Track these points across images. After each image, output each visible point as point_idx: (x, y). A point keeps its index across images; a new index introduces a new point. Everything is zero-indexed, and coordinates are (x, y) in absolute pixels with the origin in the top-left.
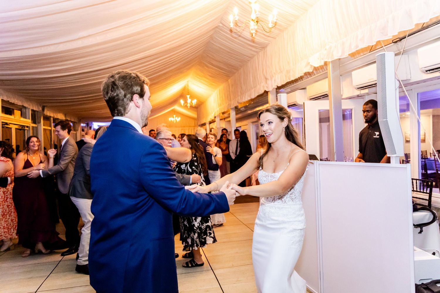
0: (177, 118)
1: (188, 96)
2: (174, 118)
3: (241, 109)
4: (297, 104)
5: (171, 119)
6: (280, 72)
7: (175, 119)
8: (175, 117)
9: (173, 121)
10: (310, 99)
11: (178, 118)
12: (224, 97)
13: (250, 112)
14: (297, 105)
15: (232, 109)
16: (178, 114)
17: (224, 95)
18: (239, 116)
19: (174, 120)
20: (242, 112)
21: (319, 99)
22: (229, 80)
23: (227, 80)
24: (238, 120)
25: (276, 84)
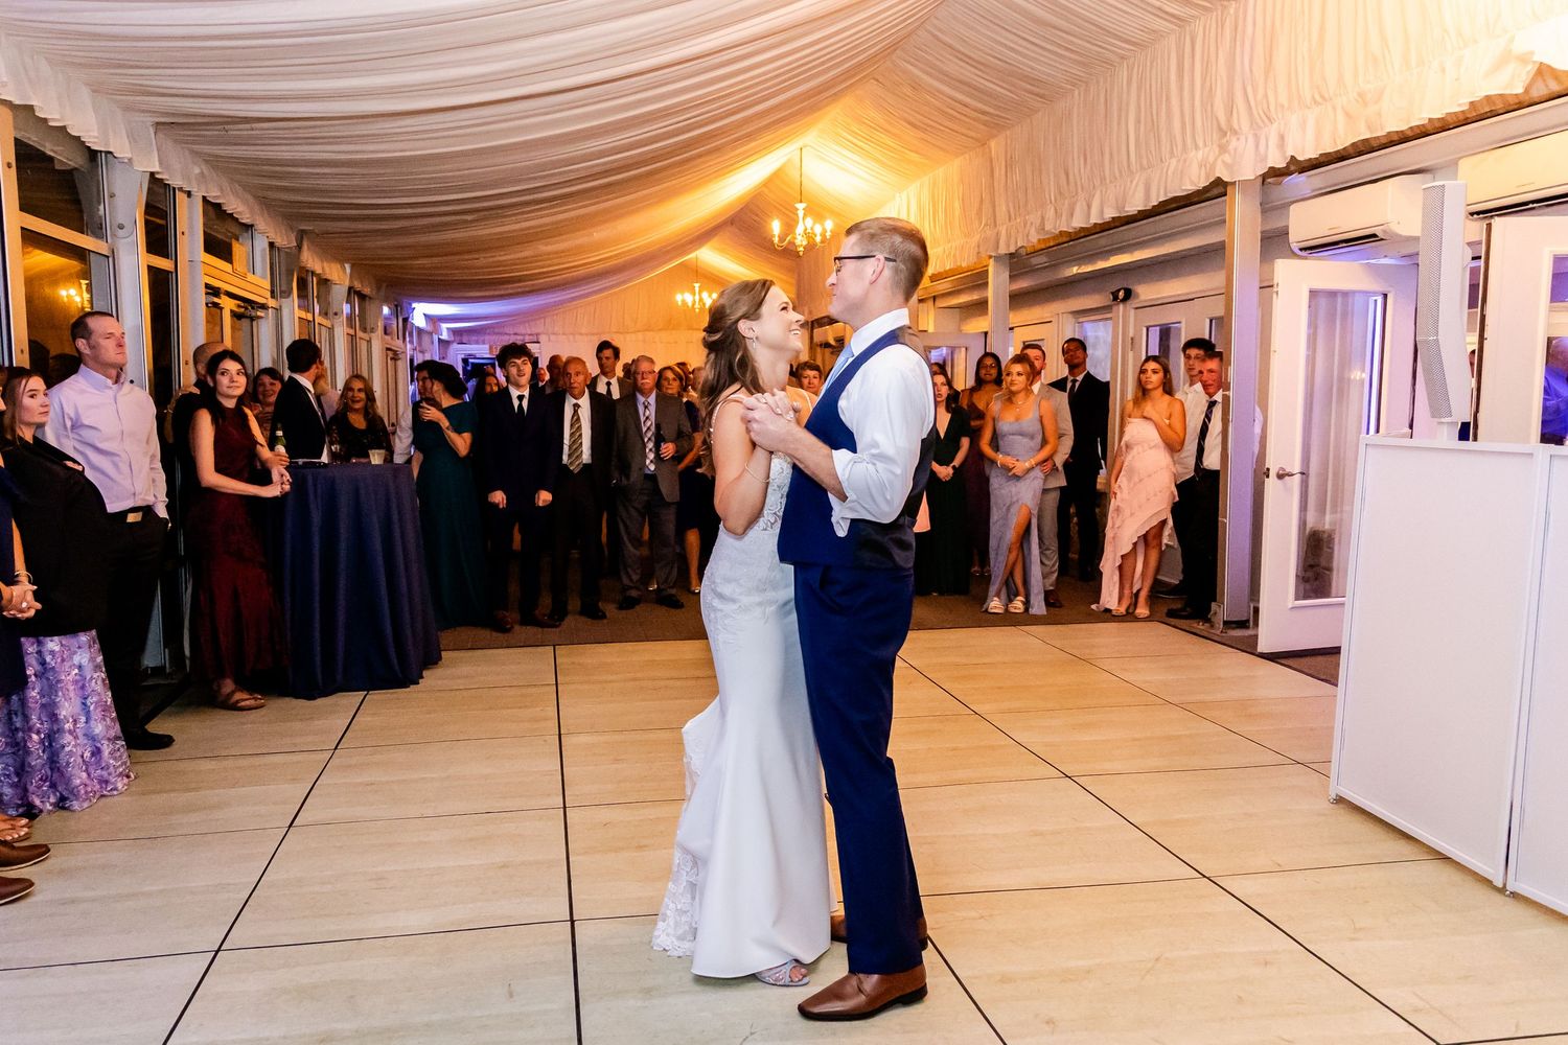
0: (705, 295)
1: (801, 206)
2: (694, 295)
3: (1035, 261)
4: (1381, 235)
5: (684, 298)
6: (1318, 98)
7: (697, 297)
8: (697, 289)
9: (690, 304)
10: (1472, 214)
11: (710, 296)
12: (957, 213)
13: (1075, 270)
14: (1382, 239)
15: (998, 258)
16: (709, 278)
17: (957, 204)
18: (1023, 284)
19: (694, 302)
20: (1033, 271)
21: (1526, 213)
22: (993, 144)
23: (983, 144)
24: (1018, 299)
25: (1290, 153)
